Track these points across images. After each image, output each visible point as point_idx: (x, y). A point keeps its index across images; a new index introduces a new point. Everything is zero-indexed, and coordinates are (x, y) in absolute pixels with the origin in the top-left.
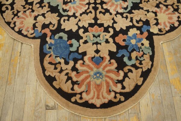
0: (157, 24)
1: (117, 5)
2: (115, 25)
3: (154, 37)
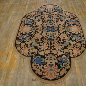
0: (73, 54)
2: (58, 54)
3: (72, 58)
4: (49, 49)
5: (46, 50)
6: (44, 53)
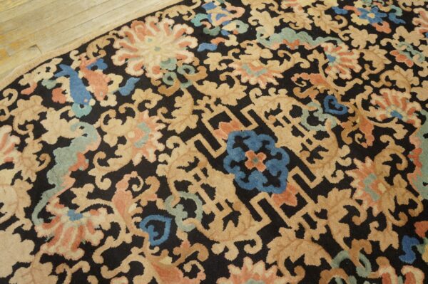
1: (340, 54)
2: (373, 42)
4: (387, 79)
5: (403, 90)
6: (420, 85)
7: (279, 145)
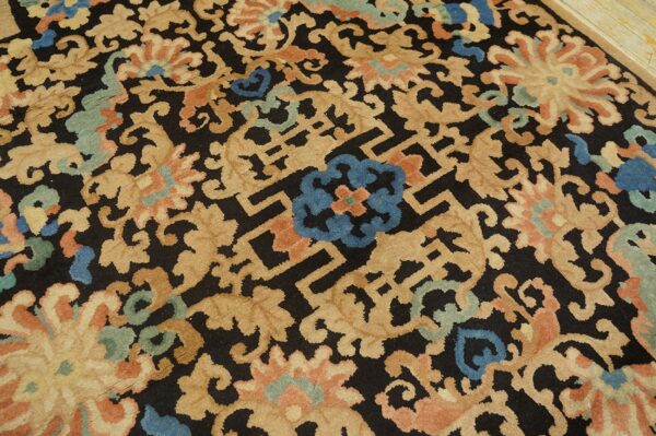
0: (13, 65)
1: (147, 57)
2: (130, 13)
7: (322, 166)
